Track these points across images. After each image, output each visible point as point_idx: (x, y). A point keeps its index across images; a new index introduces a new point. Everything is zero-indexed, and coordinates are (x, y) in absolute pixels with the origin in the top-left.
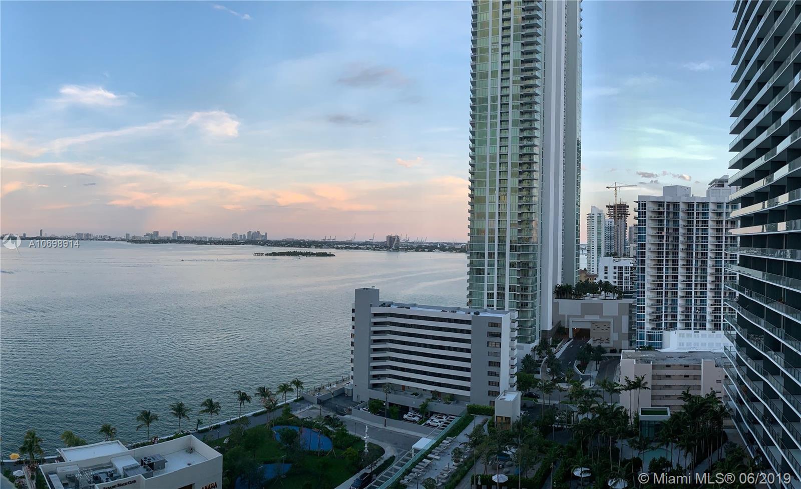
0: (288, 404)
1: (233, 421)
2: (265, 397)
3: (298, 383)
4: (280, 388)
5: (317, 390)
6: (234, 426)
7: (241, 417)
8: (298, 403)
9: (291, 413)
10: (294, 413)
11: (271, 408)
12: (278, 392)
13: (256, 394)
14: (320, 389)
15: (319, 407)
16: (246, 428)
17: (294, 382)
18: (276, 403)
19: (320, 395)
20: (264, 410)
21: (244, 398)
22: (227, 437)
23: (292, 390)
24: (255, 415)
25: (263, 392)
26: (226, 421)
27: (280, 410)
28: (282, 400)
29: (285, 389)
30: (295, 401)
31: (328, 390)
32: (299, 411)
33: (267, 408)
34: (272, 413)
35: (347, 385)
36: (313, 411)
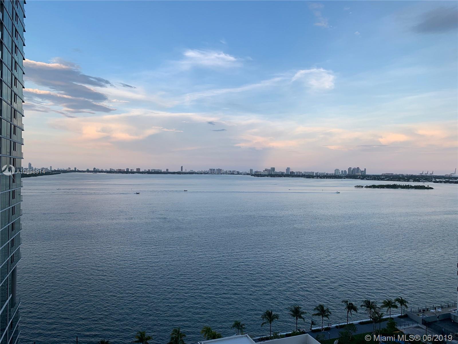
0: (392, 319)
1: (341, 325)
2: (370, 309)
3: (402, 302)
4: (384, 303)
5: (422, 311)
6: (342, 330)
7: (348, 323)
8: (402, 320)
9: (395, 327)
10: (398, 328)
11: (377, 319)
12: (382, 307)
13: (362, 306)
14: (424, 310)
15: (424, 327)
16: (354, 334)
17: (397, 300)
18: (381, 316)
19: (424, 317)
20: (369, 320)
21: (351, 307)
22: (337, 339)
23: (396, 307)
24: (361, 323)
25: (369, 305)
26: (335, 325)
27: (386, 322)
28: (387, 314)
29: (389, 304)
30: (399, 317)
31: (433, 313)
32: (403, 327)
33: (372, 319)
34: (378, 324)
35: (453, 311)
36: (418, 329)
